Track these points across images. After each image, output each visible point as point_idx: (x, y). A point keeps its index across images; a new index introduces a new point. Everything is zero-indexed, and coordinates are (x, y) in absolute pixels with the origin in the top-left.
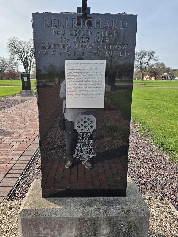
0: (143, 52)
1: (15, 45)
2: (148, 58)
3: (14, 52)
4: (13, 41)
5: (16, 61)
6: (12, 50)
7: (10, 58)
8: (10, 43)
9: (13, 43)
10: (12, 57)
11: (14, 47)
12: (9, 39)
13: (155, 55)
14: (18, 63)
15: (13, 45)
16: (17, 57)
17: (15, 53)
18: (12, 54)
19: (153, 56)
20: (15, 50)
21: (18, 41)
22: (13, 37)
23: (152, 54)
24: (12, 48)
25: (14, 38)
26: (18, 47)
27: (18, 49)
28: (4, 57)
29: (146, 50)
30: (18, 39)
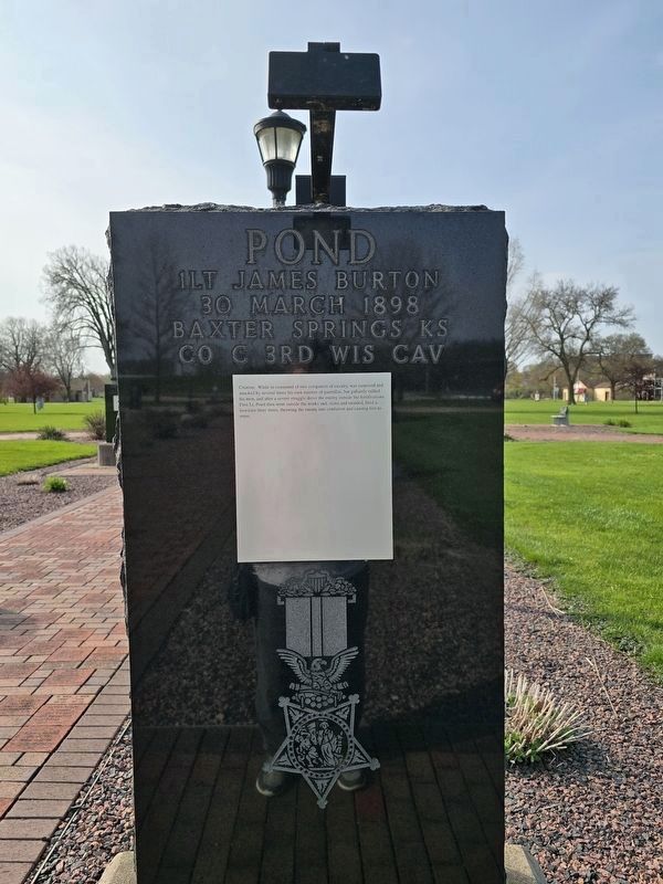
0: (568, 292)
1: (76, 276)
2: (590, 315)
3: (68, 300)
4: (68, 261)
5: (74, 333)
6: (63, 294)
7: (56, 321)
8: (53, 265)
9: (66, 266)
10: (61, 319)
11: (72, 282)
12: (52, 254)
13: (619, 304)
14: (82, 339)
15: (66, 276)
16: (82, 318)
17: (72, 305)
18: (60, 308)
19: (609, 307)
20: (76, 292)
21: (88, 260)
22: (67, 246)
23: (604, 300)
24: (64, 285)
25: (73, 248)
26: (87, 282)
27: (87, 290)
28: (34, 321)
29: (581, 284)
30: (89, 255)
